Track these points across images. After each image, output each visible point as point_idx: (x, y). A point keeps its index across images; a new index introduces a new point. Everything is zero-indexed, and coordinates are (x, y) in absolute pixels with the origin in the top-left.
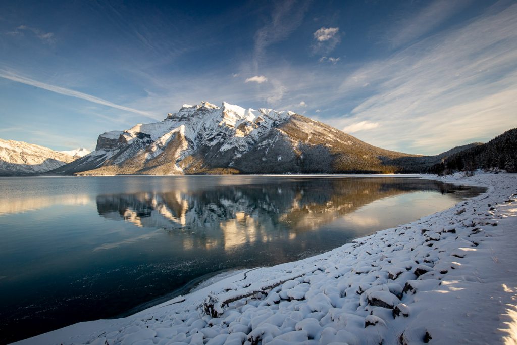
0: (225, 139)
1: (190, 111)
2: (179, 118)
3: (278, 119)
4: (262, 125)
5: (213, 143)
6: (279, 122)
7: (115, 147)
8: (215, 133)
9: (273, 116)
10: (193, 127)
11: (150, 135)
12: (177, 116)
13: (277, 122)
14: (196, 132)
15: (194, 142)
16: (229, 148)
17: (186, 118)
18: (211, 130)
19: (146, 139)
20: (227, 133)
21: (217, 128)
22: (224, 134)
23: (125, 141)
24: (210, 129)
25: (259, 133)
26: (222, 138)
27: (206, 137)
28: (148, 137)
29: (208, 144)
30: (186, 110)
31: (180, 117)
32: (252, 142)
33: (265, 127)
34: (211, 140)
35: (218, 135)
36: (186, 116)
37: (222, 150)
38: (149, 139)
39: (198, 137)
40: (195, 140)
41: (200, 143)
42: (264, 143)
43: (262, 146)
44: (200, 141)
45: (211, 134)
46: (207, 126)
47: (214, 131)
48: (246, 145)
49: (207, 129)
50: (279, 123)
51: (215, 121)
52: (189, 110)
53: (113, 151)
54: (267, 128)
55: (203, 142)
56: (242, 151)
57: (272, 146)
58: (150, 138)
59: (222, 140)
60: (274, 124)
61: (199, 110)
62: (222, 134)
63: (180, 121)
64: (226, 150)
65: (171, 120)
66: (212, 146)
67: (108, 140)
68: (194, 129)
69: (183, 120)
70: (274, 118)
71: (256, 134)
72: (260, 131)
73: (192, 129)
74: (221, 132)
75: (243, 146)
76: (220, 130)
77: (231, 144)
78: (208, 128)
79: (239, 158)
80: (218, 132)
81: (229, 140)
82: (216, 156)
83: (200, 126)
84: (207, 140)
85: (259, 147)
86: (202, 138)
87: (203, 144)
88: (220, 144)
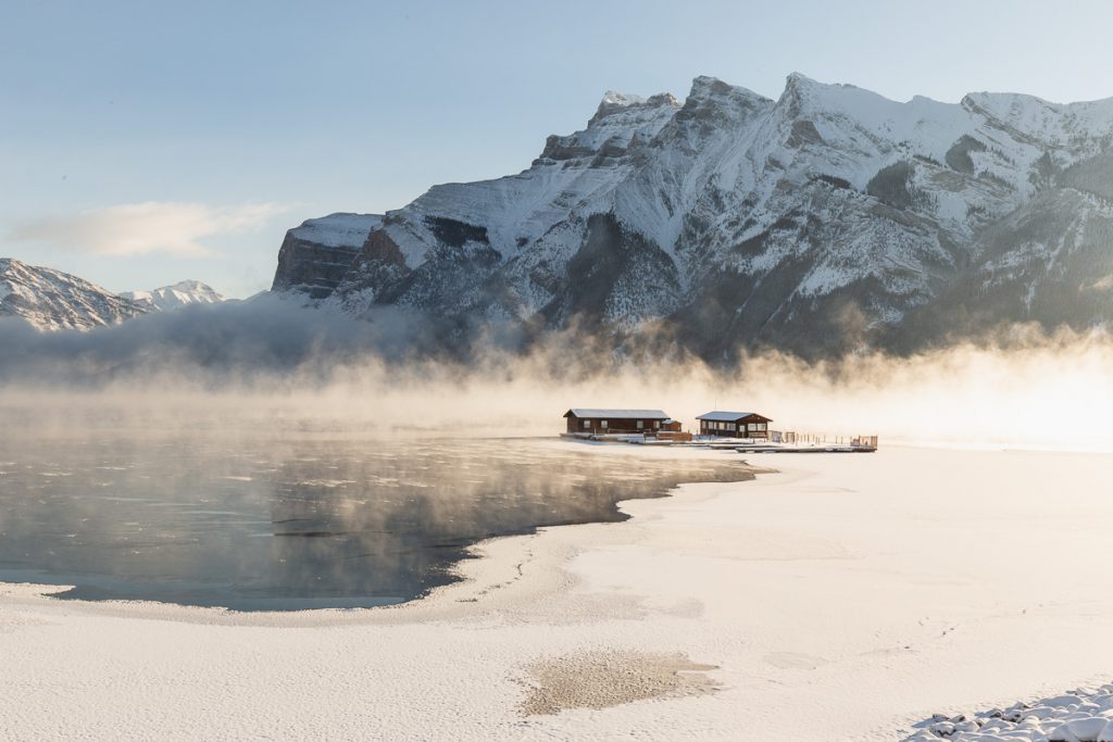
0: (815, 243)
1: (639, 121)
2: (593, 153)
3: (1064, 138)
4: (984, 174)
5: (766, 261)
6: (1073, 153)
7: (352, 278)
8: (769, 218)
9: (1038, 126)
10: (662, 193)
11: (484, 230)
12: (582, 144)
13: (1059, 154)
14: (679, 212)
15: (674, 257)
16: (842, 284)
17: (623, 152)
18: (747, 203)
19: (471, 246)
20: (825, 215)
21: (775, 194)
22: (812, 218)
23: (395, 256)
24: (741, 197)
25: (973, 210)
26: (801, 238)
27: (729, 233)
28: (477, 239)
29: (740, 264)
30: (620, 117)
31: (597, 147)
32: (943, 253)
33: (1001, 182)
34: (755, 247)
35: (784, 223)
36: (624, 145)
37: (810, 292)
38: (482, 246)
39: (690, 235)
40: (678, 247)
41: (705, 262)
42: (1012, 259)
43: (1003, 271)
44: (703, 252)
45: (750, 223)
46: (726, 184)
47: (760, 207)
48: (916, 266)
49: (725, 201)
50: (1071, 160)
51: (761, 158)
52: (633, 116)
53: (344, 294)
54: (1012, 188)
55: (716, 259)
56: (905, 296)
57: (1054, 272)
58: (486, 240)
59: (804, 247)
60: (1046, 164)
61: (682, 115)
62: (803, 220)
63: (596, 165)
64: (825, 291)
65: (560, 164)
66: (758, 273)
67: (319, 249)
68: (667, 201)
69: (609, 164)
70: (1047, 138)
71: (961, 216)
72: (978, 201)
73: (659, 201)
74: (795, 213)
75: (903, 273)
76: (790, 202)
77: (849, 263)
78: (731, 196)
79: (889, 326)
80: (783, 212)
81: (838, 245)
82: (783, 315)
83: (691, 185)
84: (737, 249)
85: (989, 275)
86: (708, 240)
87: (716, 266)
88: (796, 267)
